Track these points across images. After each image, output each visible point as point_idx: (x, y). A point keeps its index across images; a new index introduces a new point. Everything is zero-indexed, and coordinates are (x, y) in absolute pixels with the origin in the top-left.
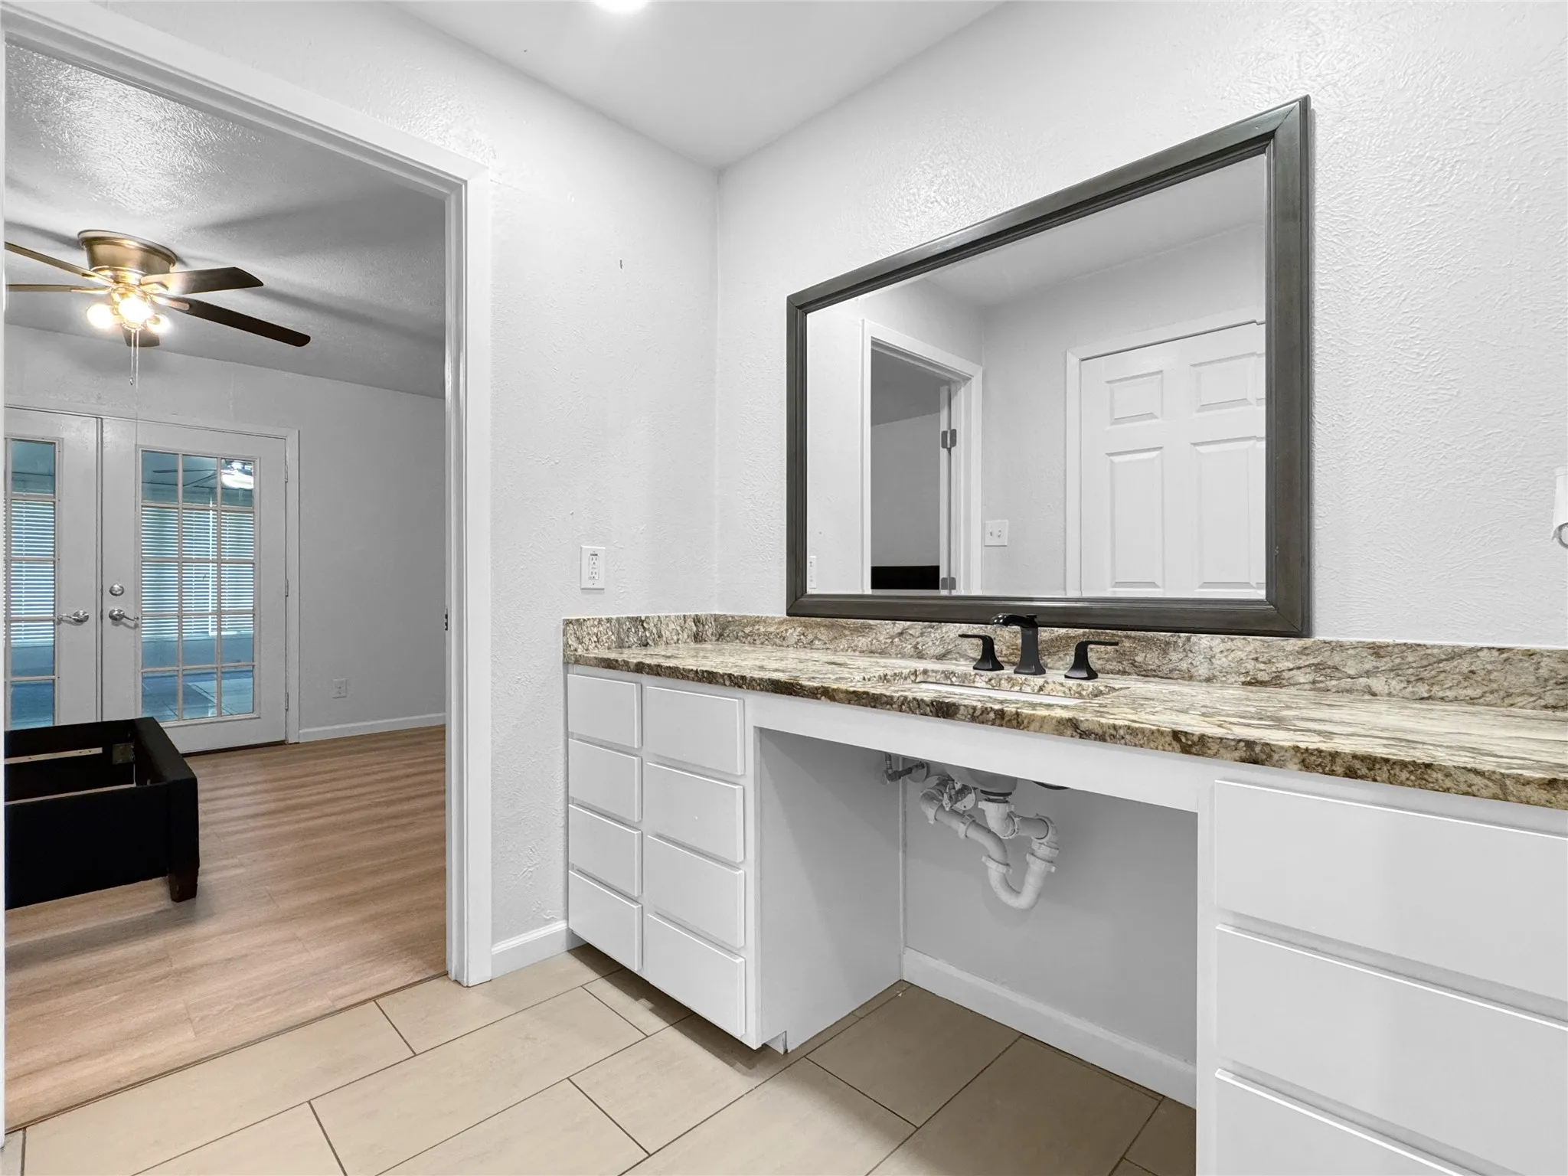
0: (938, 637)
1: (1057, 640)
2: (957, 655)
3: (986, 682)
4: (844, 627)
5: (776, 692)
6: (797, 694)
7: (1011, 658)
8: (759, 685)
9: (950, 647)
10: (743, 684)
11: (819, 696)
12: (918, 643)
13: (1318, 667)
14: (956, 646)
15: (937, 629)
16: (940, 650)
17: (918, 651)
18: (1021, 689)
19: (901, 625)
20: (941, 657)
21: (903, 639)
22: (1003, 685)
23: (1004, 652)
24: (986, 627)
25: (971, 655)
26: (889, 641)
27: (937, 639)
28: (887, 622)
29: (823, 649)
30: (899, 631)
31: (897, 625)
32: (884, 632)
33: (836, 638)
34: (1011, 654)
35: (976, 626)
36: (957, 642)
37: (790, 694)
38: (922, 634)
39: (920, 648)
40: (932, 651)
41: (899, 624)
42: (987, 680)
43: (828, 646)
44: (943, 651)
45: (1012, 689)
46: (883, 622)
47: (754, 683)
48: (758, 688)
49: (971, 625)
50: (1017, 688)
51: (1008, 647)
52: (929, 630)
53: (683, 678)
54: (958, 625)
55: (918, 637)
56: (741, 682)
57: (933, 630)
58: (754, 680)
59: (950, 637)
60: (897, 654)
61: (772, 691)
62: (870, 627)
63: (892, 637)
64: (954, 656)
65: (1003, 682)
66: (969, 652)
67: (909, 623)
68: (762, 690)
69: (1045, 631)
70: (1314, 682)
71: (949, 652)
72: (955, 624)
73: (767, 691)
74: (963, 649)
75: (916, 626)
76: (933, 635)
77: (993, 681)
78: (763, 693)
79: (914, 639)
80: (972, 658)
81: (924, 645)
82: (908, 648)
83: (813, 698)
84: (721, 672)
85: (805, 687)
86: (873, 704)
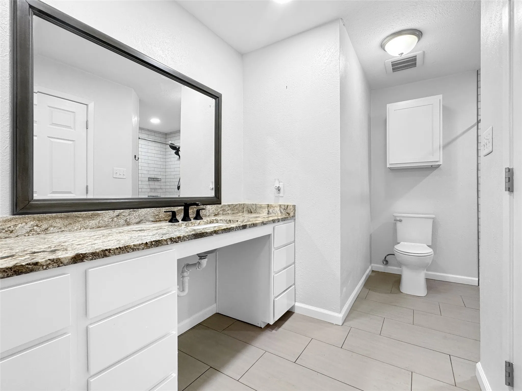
0: (137, 215)
1: (179, 210)
2: (146, 221)
3: (185, 225)
4: (78, 217)
5: (196, 238)
6: (205, 236)
7: (165, 218)
8: (188, 238)
9: (142, 218)
10: (179, 240)
11: (213, 234)
12: (127, 219)
13: (223, 210)
14: (145, 217)
15: (137, 211)
16: (138, 220)
17: (127, 222)
18: (194, 225)
19: (117, 212)
20: (138, 223)
21: (119, 218)
22: (190, 225)
23: (163, 217)
24: (157, 209)
25: (151, 220)
26: (110, 220)
27: (136, 216)
28: (109, 211)
29: (58, 232)
30: (117, 214)
31: (116, 212)
32: (108, 216)
33: (71, 224)
34: (165, 217)
35: (153, 209)
36: (145, 216)
37: (202, 237)
38: (129, 215)
39: (128, 221)
40: (134, 221)
41: (117, 211)
42: (185, 224)
43: (63, 229)
44: (139, 220)
45: (192, 226)
46: (107, 211)
47: (185, 238)
48: (187, 239)
49: (151, 208)
50: (193, 225)
51: (164, 215)
52: (133, 212)
53: (133, 251)
54: (146, 209)
55: (127, 216)
56: (178, 240)
57: (134, 212)
58: (185, 237)
59: (143, 214)
60: (115, 226)
61: (194, 239)
62: (99, 215)
63: (113, 218)
64: (144, 221)
65: (190, 224)
66: (150, 218)
67: (122, 211)
68: (189, 240)
69: (175, 208)
70: (222, 213)
71: (142, 220)
72: (144, 209)
73: (192, 239)
74: (148, 218)
75: (126, 211)
76: (134, 215)
77: (187, 225)
78: (190, 241)
79: (125, 217)
80: (151, 221)
81: (130, 219)
82: (122, 222)
83: (211, 236)
84: (165, 238)
85: (208, 232)
86: (229, 231)
